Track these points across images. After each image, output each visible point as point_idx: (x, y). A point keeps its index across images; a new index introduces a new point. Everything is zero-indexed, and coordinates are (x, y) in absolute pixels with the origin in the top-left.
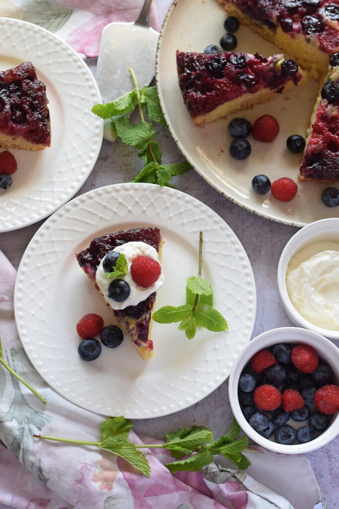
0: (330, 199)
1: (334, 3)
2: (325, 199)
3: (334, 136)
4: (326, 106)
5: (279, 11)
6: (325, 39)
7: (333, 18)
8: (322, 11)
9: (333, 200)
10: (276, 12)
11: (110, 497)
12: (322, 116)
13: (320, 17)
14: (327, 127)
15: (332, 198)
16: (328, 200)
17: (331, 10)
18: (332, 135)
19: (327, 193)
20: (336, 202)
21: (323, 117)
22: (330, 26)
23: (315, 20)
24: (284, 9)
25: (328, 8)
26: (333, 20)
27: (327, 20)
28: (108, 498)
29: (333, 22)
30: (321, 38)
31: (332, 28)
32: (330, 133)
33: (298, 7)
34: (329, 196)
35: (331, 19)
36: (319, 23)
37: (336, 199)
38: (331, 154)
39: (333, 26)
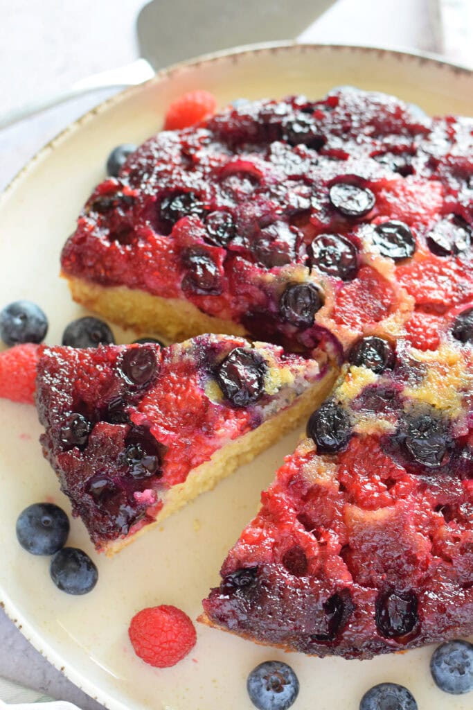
0: (264, 690)
1: (402, 221)
2: (253, 685)
3: (306, 533)
4: (308, 457)
5: (264, 207)
6: (352, 297)
7: (386, 252)
8: (366, 233)
9: (270, 693)
10: (257, 208)
12: (291, 479)
13: (356, 245)
14: (295, 509)
15: (268, 689)
16: (259, 692)
17: (389, 233)
18: (301, 530)
19: (263, 671)
20: (276, 702)
21: (293, 482)
22: (374, 270)
23: (341, 248)
24: (277, 208)
25: (386, 230)
26: (385, 256)
27: (369, 253)
29: (384, 260)
30: (343, 292)
31: (377, 275)
32: (297, 523)
33: (311, 210)
34: (264, 681)
35: (382, 254)
36: (350, 257)
37: (278, 695)
38: (283, 578)
39: (381, 270)
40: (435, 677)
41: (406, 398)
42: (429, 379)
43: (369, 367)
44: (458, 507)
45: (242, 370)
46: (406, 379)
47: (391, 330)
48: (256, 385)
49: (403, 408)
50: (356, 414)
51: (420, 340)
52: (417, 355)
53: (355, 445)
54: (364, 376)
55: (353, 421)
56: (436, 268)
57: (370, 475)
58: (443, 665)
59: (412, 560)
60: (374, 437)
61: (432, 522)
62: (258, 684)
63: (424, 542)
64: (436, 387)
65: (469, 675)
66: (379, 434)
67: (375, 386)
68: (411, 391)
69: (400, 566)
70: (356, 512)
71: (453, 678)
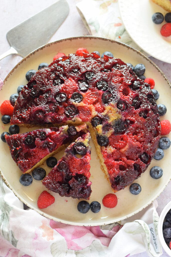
2: (133, 192)
4: (106, 150)
7: (79, 101)
8: (71, 101)
9: (137, 191)
11: (53, 243)
12: (107, 156)
13: (73, 105)
14: (113, 160)
15: (137, 190)
18: (118, 162)
19: (132, 189)
27: (77, 105)
28: (53, 244)
29: (80, 103)
32: (116, 162)
34: (134, 190)
37: (139, 190)
38: (124, 173)
39: (81, 105)
40: (157, 160)
41: (110, 123)
42: (110, 116)
43: (99, 124)
44: (136, 131)
45: (80, 148)
46: (107, 120)
47: (95, 114)
48: (85, 148)
49: (111, 125)
50: (105, 134)
51: (101, 110)
52: (104, 114)
53: (110, 140)
54: (100, 127)
55: (106, 136)
56: (89, 95)
57: (118, 142)
58: (157, 157)
59: (139, 148)
60: (112, 135)
61: (135, 138)
62: (134, 191)
63: (138, 143)
64: (113, 116)
65: (162, 154)
66: (112, 133)
67: (103, 127)
68: (110, 121)
69: (138, 151)
70: (123, 150)
71: (160, 157)
